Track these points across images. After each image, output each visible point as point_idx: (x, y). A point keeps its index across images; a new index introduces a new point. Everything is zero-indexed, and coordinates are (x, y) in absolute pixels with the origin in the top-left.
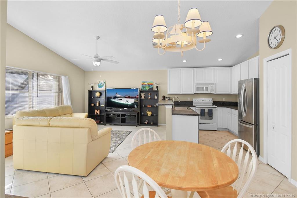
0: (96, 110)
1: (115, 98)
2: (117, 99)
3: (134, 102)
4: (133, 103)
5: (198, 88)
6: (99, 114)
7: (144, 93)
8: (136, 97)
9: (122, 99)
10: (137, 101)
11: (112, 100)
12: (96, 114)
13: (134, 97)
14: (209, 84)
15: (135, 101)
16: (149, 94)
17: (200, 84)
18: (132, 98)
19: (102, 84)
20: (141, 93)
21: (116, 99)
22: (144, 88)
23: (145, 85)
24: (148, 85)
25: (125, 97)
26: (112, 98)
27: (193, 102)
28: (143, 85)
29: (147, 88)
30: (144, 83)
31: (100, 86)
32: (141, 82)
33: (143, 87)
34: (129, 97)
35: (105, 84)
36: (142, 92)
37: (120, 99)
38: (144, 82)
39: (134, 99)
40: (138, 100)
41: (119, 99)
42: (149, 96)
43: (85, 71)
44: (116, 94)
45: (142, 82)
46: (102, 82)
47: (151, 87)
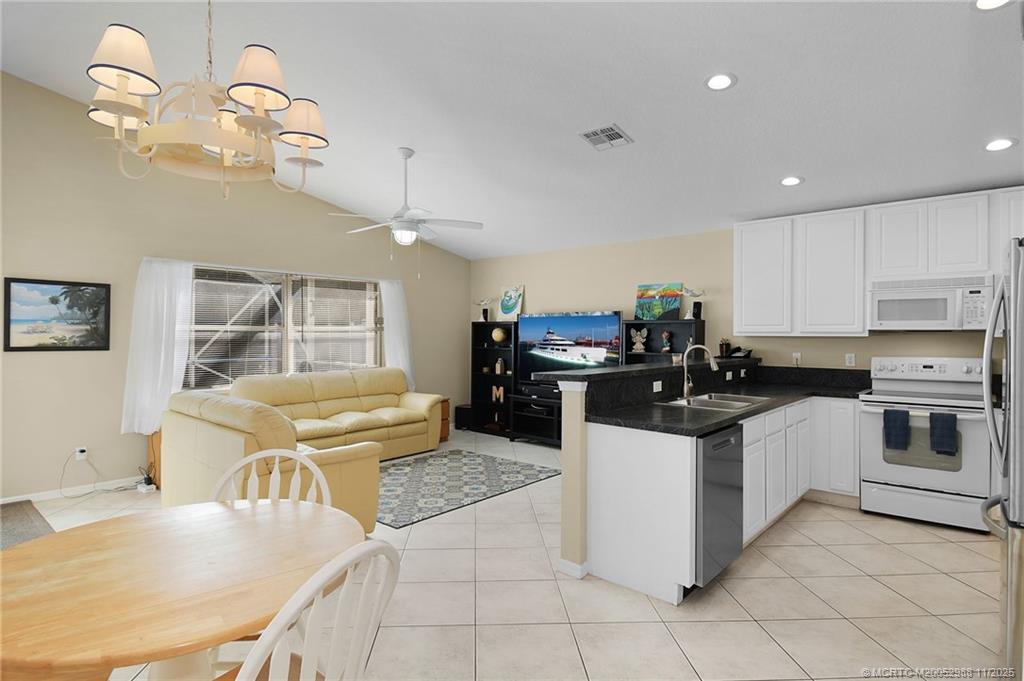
0: (494, 388)
1: (544, 345)
2: (552, 349)
3: (606, 359)
4: (603, 360)
5: (884, 307)
6: (502, 400)
7: (645, 332)
8: (611, 344)
9: (565, 350)
10: (614, 356)
11: (536, 352)
12: (494, 399)
13: (605, 343)
14: (958, 283)
15: (609, 355)
16: (665, 335)
17: (896, 285)
18: (598, 345)
19: (513, 301)
20: (633, 332)
21: (549, 350)
22: (646, 312)
23: (649, 301)
24: (662, 297)
25: (578, 344)
26: (534, 346)
27: (872, 376)
28: (642, 301)
29: (658, 311)
30: (647, 290)
31: (507, 309)
32: (637, 289)
33: (640, 306)
34: (588, 344)
35: (520, 300)
36: (636, 325)
37: (560, 347)
38: (648, 288)
39: (605, 350)
40: (618, 353)
41: (558, 350)
42: (665, 341)
43: (470, 262)
44: (549, 333)
45: (639, 287)
46: (514, 294)
47: (672, 307)
